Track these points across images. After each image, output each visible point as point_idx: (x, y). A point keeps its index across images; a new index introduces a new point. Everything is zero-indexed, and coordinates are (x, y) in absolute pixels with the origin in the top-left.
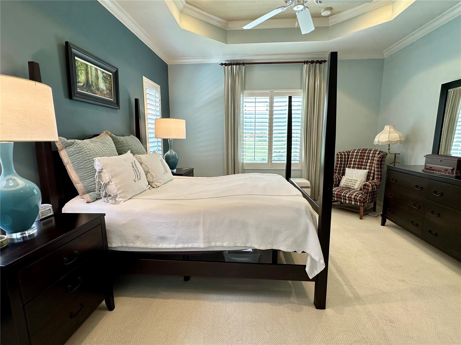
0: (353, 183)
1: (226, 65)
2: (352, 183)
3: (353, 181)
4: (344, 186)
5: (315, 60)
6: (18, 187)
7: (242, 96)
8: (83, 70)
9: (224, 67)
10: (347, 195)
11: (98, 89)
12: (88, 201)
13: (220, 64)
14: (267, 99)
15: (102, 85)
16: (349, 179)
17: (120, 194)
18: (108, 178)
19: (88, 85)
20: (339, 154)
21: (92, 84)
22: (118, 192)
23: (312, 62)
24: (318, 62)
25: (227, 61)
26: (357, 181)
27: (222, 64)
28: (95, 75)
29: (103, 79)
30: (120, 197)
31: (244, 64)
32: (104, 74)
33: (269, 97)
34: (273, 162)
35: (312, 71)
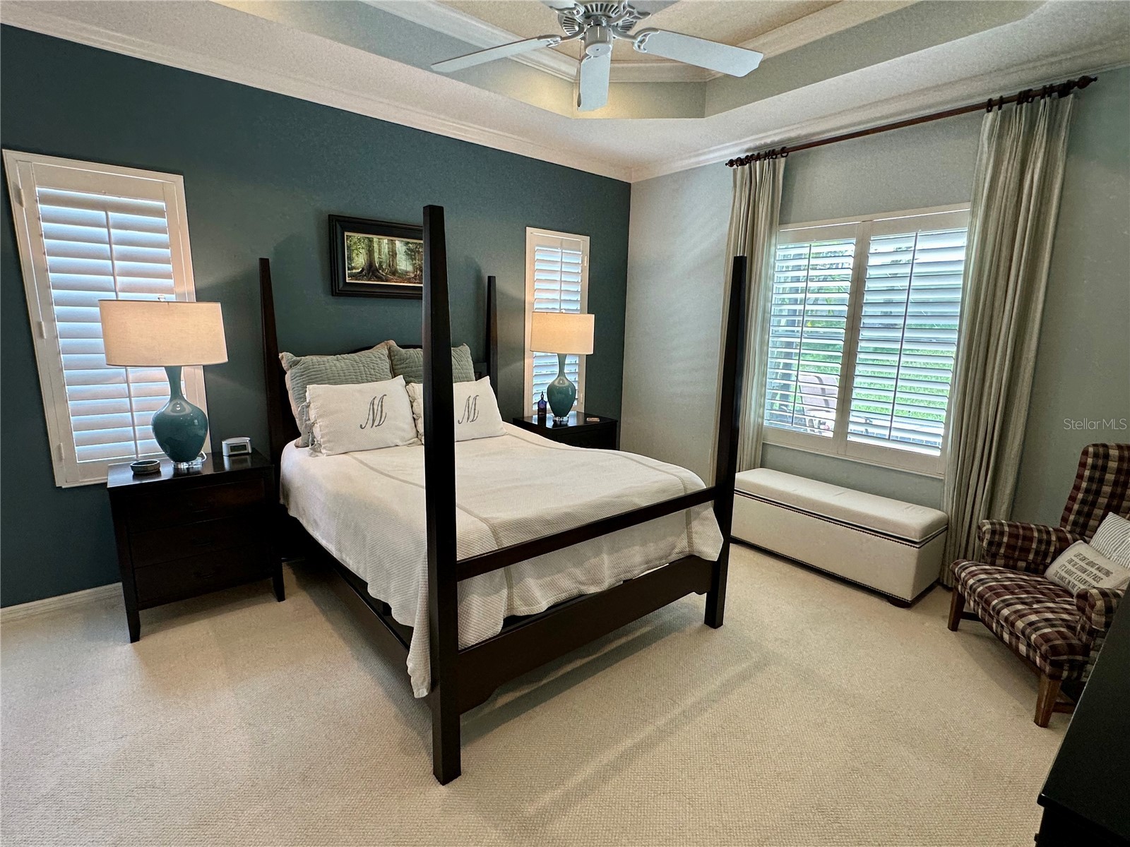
0: (1088, 579)
1: (741, 162)
2: (1084, 576)
3: (1093, 570)
4: (1056, 580)
5: (1037, 86)
6: (184, 413)
7: (773, 241)
8: (363, 248)
9: (734, 169)
10: (1006, 612)
11: (394, 272)
13: (726, 164)
14: (850, 249)
15: (404, 264)
16: (1084, 559)
17: (324, 442)
18: (313, 416)
19: (371, 270)
21: (381, 266)
22: (322, 440)
23: (1025, 97)
24: (1047, 91)
25: (747, 150)
26: (1108, 573)
27: (731, 163)
28: (389, 252)
29: (407, 254)
30: (324, 448)
31: (784, 151)
32: (410, 245)
33: (854, 241)
34: (851, 438)
35: (1014, 131)
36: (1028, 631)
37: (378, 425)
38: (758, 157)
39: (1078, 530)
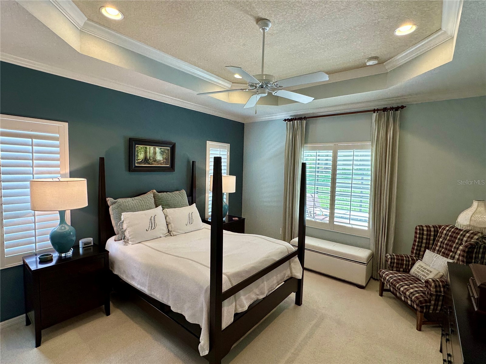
0: (425, 274)
1: (289, 120)
2: (423, 273)
3: (426, 271)
4: (414, 275)
5: (389, 107)
7: (303, 150)
8: (143, 151)
9: (286, 123)
10: (402, 289)
11: (155, 161)
12: (115, 240)
13: (283, 120)
14: (330, 153)
15: (159, 157)
16: (422, 267)
17: (131, 239)
18: (125, 227)
19: (146, 160)
20: (418, 227)
21: (150, 158)
22: (129, 238)
23: (385, 110)
24: (392, 109)
25: (291, 116)
26: (431, 272)
27: (285, 120)
28: (153, 152)
29: (161, 153)
30: (130, 241)
31: (305, 118)
32: (162, 149)
33: (332, 151)
34: (335, 223)
35: (383, 120)
36: (411, 295)
37: (154, 229)
38: (296, 119)
39: (417, 256)
